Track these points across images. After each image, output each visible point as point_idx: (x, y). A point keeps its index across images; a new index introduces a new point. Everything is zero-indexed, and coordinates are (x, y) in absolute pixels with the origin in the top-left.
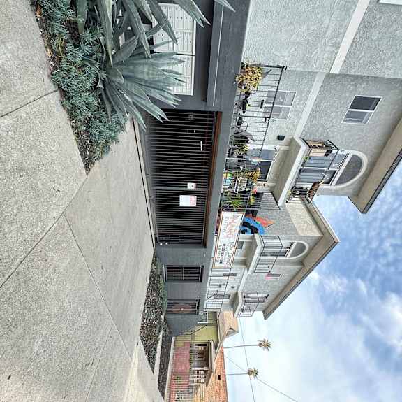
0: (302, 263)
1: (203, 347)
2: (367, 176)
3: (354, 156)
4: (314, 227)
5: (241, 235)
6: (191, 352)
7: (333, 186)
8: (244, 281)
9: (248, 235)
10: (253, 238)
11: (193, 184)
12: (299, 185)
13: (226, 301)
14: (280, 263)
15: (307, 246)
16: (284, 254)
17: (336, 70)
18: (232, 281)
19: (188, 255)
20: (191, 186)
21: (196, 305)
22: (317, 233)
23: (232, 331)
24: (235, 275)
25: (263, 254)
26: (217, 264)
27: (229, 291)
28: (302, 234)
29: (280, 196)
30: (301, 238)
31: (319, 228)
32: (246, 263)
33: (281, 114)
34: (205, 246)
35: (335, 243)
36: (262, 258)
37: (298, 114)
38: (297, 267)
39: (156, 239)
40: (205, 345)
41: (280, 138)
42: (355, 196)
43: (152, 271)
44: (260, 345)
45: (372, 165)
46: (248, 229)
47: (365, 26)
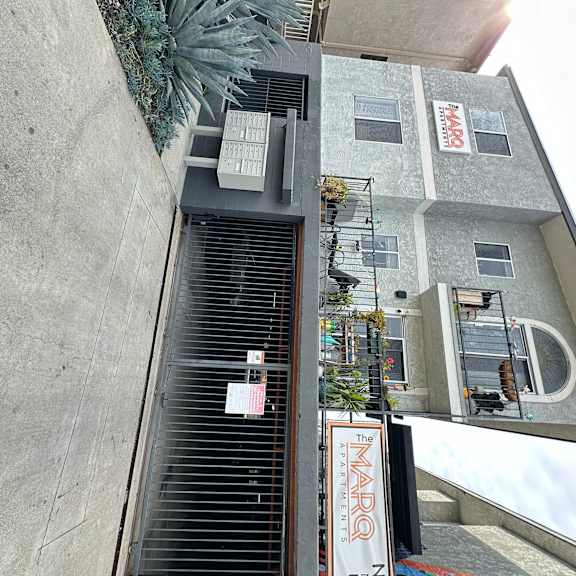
11: (260, 354)
20: (255, 359)
33: (388, 262)
37: (412, 262)
41: (400, 295)
47: (438, 165)
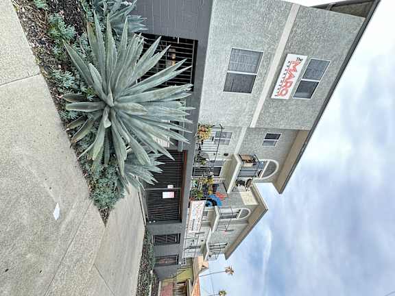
0: (247, 221)
1: (183, 284)
2: (279, 172)
3: (271, 162)
4: (253, 198)
5: (206, 208)
6: (174, 290)
7: (261, 178)
8: (210, 236)
9: (210, 207)
10: (214, 209)
11: (172, 186)
12: (240, 178)
13: (198, 250)
14: (234, 222)
15: (249, 211)
16: (235, 217)
17: (253, 126)
18: (201, 237)
19: (169, 228)
20: (170, 187)
21: (176, 259)
22: (255, 203)
23: (204, 268)
24: (204, 233)
25: (221, 218)
26: (190, 231)
27: (199, 243)
28: (246, 204)
29: (228, 185)
30: (246, 206)
31: (256, 199)
32: (210, 225)
33: (225, 143)
34: (181, 221)
35: (266, 210)
36: (221, 220)
37: (236, 142)
38: (244, 225)
39: (147, 219)
40: (184, 282)
41: (226, 155)
42: (275, 182)
43: (144, 245)
44: (226, 271)
45: (282, 166)
46: (210, 203)
47: (265, 107)
